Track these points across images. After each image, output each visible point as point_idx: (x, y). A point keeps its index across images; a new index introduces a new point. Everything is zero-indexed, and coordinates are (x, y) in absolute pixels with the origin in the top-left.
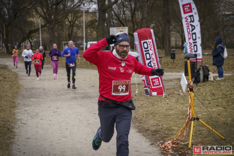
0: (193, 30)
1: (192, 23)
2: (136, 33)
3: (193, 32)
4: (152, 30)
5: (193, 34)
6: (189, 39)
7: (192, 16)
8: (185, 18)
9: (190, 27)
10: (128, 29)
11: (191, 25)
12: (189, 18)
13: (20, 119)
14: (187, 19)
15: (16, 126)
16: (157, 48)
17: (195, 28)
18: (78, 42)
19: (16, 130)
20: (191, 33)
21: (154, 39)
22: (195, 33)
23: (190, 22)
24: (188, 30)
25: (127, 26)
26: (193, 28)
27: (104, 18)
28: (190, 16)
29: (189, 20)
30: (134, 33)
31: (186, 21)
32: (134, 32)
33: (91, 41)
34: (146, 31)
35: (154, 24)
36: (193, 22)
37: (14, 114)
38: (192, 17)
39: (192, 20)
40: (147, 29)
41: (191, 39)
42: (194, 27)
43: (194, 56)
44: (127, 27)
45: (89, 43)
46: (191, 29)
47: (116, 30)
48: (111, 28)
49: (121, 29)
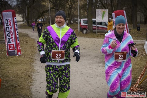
2: (114, 13)
4: (124, 11)
10: (109, 10)
13: (36, 69)
15: (34, 75)
16: (128, 23)
18: (74, 19)
19: (34, 77)
21: (126, 17)
25: (107, 8)
27: (92, 3)
30: (112, 13)
33: (83, 18)
34: (120, 12)
35: (126, 7)
37: (33, 66)
40: (121, 11)
45: (82, 19)
47: (100, 11)
48: (96, 10)
49: (103, 10)
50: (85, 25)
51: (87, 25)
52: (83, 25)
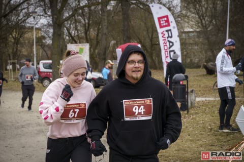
0: (170, 47)
1: (169, 39)
2: (120, 50)
3: (171, 49)
5: (170, 51)
6: (167, 57)
7: (170, 30)
8: (162, 33)
9: (168, 43)
10: (90, 45)
11: (169, 41)
12: (166, 33)
14: (164, 35)
17: (173, 45)
20: (168, 50)
22: (173, 51)
23: (168, 38)
24: (166, 47)
25: (88, 42)
26: (171, 44)
27: (59, 33)
28: (167, 31)
29: (166, 36)
31: (163, 37)
32: (117, 47)
35: (115, 42)
36: (171, 37)
38: (170, 32)
39: (170, 35)
41: (169, 58)
42: (173, 43)
43: (184, 78)
44: (88, 44)
45: (41, 62)
46: (168, 46)
47: (75, 47)
48: (68, 45)
49: (80, 46)
50: (47, 72)
51: (50, 72)
52: (44, 72)
